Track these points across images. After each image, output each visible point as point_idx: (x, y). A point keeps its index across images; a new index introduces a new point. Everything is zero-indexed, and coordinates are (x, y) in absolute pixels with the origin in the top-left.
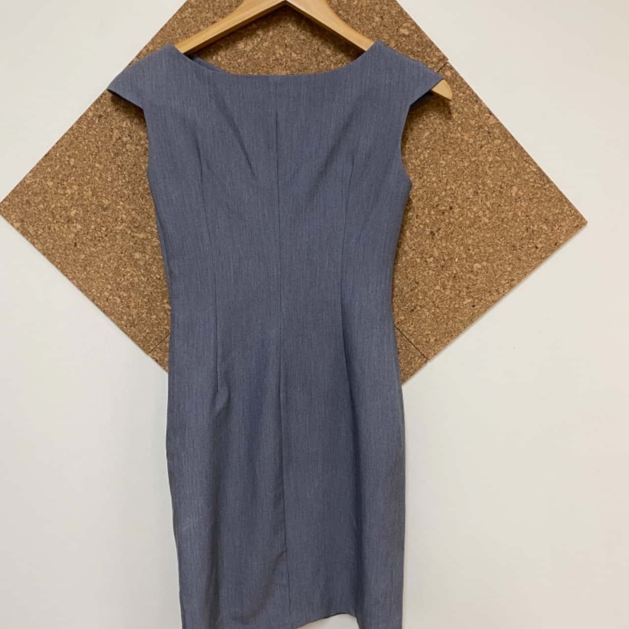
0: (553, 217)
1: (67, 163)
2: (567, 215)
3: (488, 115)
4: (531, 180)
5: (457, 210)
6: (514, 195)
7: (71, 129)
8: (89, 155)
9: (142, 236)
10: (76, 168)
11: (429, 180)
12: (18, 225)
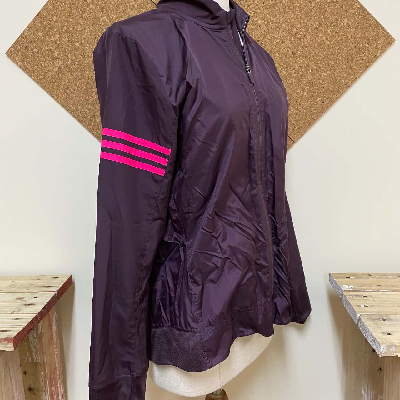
0: (372, 38)
1: (51, 19)
2: (382, 36)
4: (357, 13)
5: (308, 37)
8: (65, 14)
10: (57, 23)
11: (289, 17)
12: (20, 64)
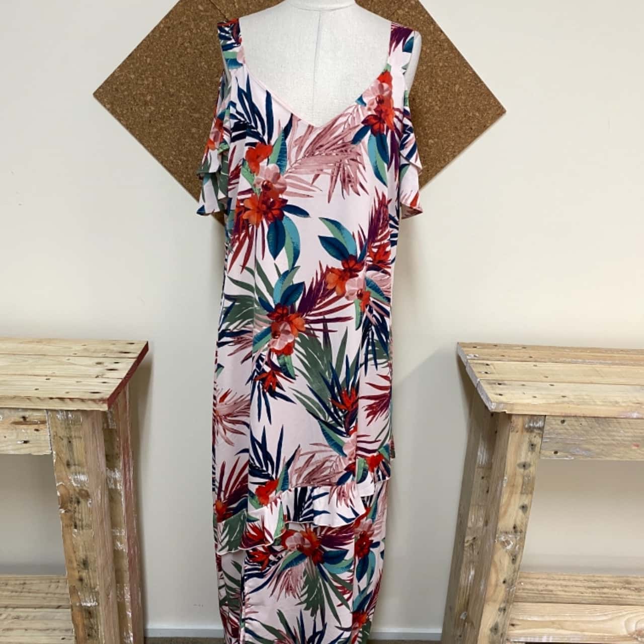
0: (483, 107)
1: (144, 61)
2: (493, 106)
3: (439, 33)
4: (469, 80)
6: (456, 90)
7: (148, 36)
8: (160, 56)
9: (197, 115)
10: (151, 65)
